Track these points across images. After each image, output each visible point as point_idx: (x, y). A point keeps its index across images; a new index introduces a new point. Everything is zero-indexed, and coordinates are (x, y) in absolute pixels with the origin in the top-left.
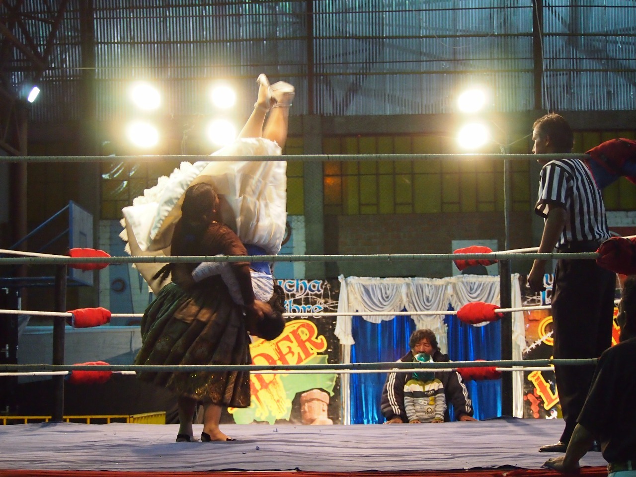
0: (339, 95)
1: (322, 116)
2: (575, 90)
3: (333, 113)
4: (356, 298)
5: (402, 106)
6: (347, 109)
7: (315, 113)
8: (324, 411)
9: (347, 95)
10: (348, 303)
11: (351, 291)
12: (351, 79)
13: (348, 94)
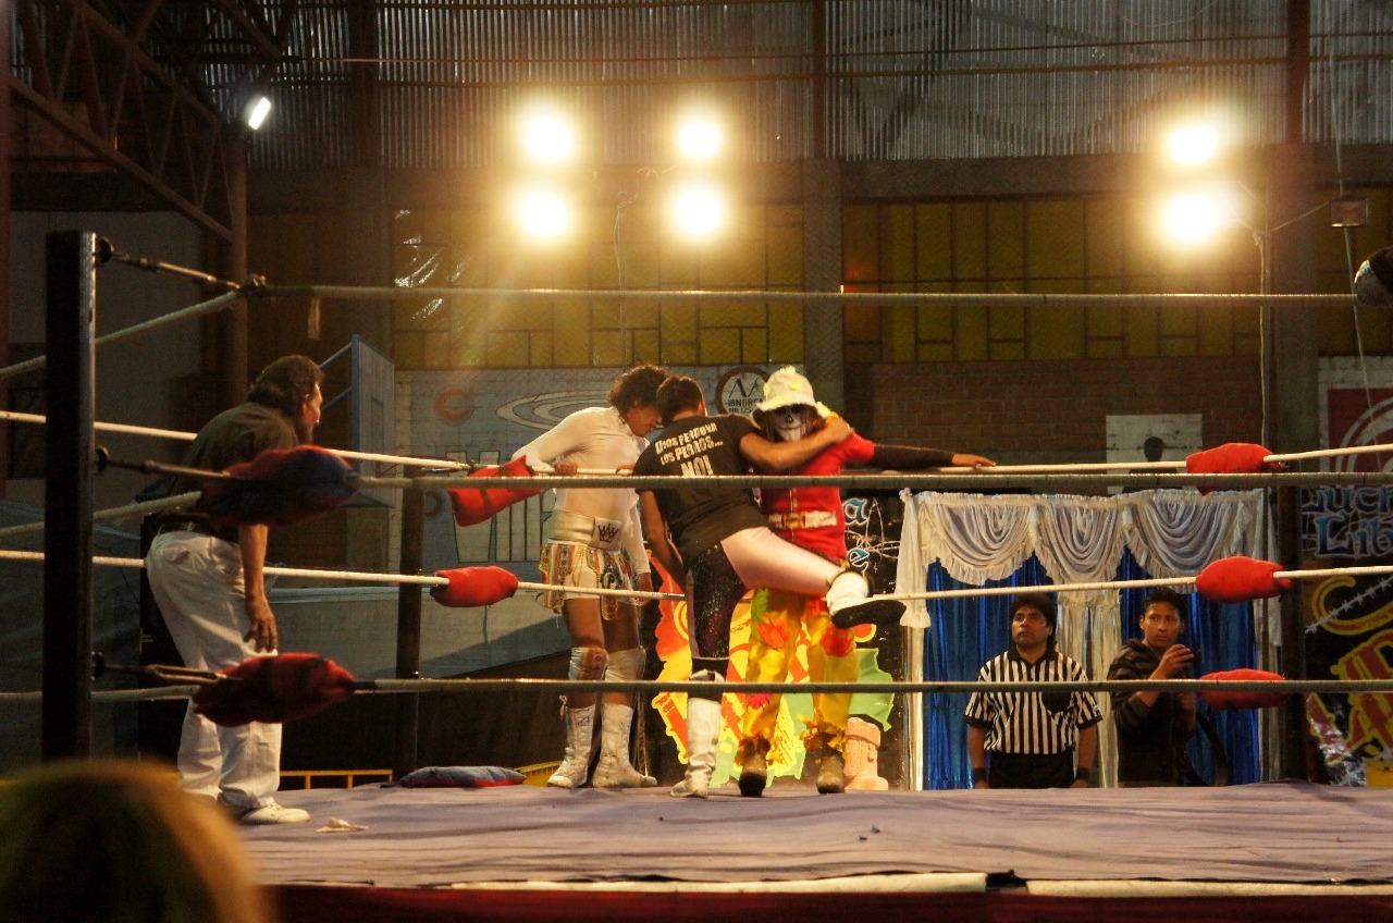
0: (877, 117)
1: (841, 160)
2: (1375, 99)
3: (865, 155)
4: (935, 535)
5: (1006, 140)
6: (891, 148)
7: (827, 155)
8: (870, 760)
9: (892, 117)
10: (920, 545)
11: (926, 520)
12: (902, 83)
13: (896, 114)
